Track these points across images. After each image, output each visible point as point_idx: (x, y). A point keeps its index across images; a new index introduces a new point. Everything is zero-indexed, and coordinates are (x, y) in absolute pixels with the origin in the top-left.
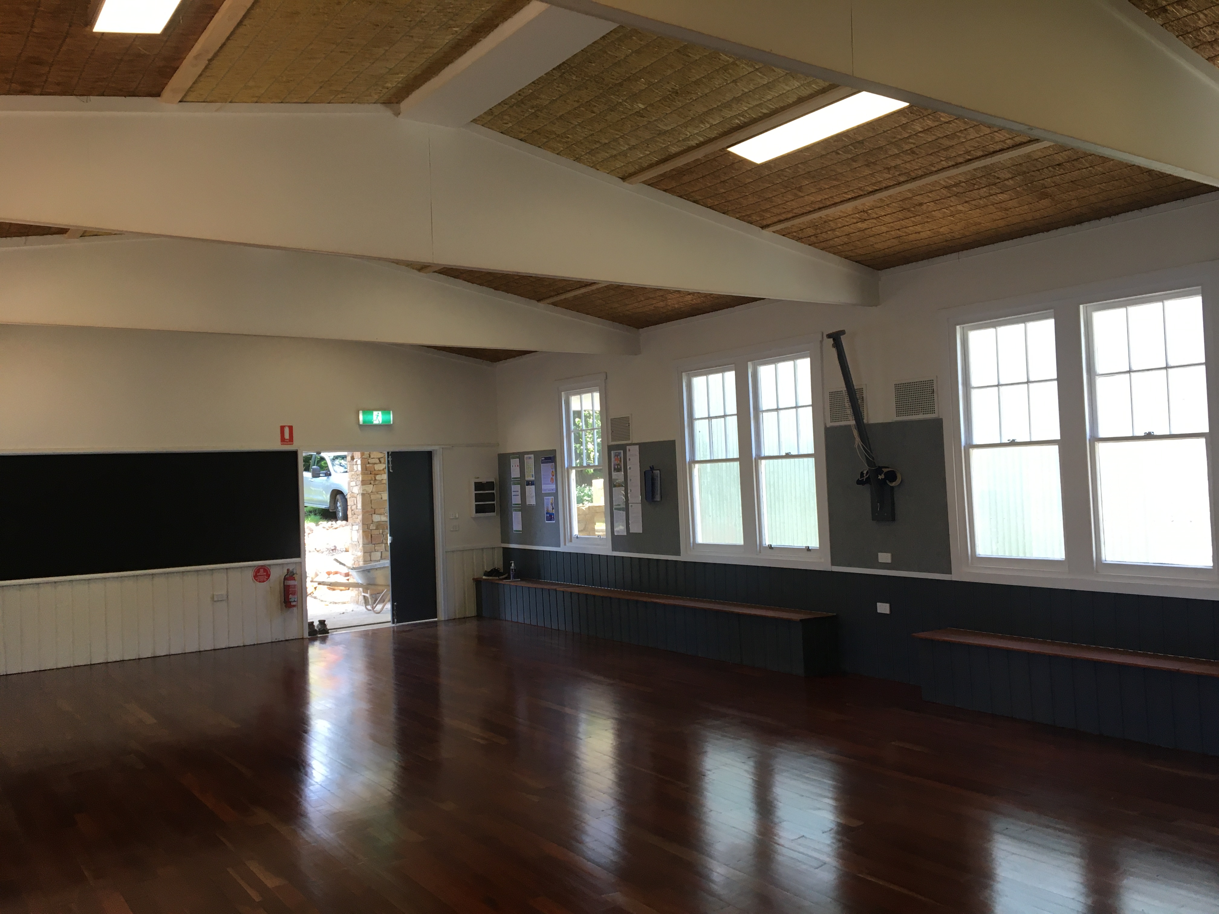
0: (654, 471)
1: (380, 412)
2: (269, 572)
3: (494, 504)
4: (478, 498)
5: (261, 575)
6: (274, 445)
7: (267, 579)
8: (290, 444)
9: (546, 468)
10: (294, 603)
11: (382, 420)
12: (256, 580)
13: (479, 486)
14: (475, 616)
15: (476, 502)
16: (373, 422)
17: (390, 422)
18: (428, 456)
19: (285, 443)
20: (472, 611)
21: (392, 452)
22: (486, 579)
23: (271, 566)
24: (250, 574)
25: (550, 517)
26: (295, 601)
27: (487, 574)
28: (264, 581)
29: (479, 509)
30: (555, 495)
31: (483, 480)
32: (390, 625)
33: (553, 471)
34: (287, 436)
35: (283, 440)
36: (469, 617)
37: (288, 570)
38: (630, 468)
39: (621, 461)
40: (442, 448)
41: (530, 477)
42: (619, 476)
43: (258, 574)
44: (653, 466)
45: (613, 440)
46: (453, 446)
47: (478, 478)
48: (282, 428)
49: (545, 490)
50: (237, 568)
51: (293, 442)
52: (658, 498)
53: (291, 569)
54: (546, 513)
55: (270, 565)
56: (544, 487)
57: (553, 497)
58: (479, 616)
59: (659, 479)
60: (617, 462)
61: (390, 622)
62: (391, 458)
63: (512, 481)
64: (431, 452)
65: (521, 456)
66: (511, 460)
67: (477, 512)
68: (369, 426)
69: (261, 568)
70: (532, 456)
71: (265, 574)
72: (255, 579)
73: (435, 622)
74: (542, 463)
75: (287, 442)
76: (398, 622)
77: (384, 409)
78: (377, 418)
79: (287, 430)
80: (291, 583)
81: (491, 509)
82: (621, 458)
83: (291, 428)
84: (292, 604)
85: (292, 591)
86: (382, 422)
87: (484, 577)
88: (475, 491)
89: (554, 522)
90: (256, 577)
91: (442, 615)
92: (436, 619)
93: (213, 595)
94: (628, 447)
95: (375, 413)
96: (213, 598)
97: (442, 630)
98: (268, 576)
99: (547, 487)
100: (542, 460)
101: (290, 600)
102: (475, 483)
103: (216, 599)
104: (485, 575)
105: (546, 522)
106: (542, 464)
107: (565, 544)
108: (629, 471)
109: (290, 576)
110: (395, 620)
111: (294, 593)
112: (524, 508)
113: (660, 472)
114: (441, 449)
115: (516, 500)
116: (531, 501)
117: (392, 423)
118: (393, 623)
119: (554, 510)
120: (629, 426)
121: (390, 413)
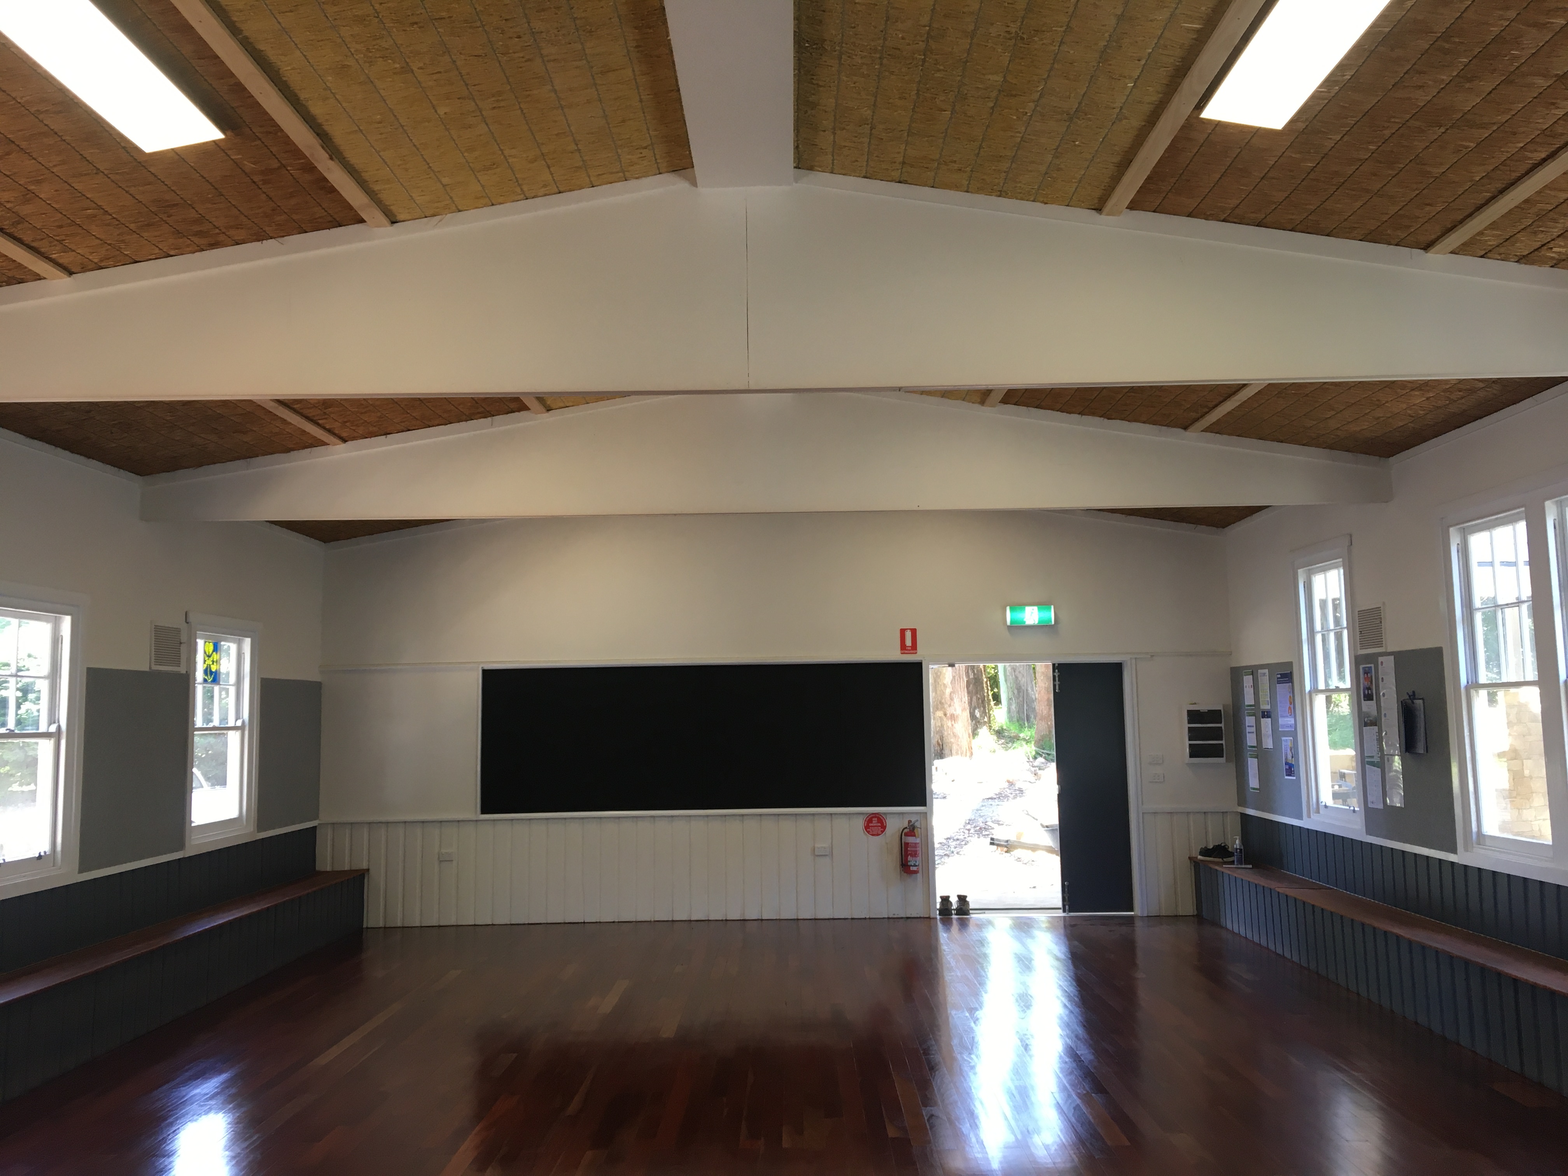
0: (1415, 701)
1: (1035, 608)
2: (884, 823)
3: (1222, 744)
4: (1193, 734)
5: (875, 825)
6: (893, 654)
7: (882, 832)
8: (913, 653)
9: (1282, 689)
10: (915, 869)
11: (1039, 618)
12: (868, 832)
13: (1194, 716)
14: (1193, 916)
15: (1189, 740)
16: (1025, 622)
17: (1051, 622)
18: (1116, 669)
19: (906, 652)
20: (1188, 907)
21: (1059, 664)
22: (1202, 861)
23: (888, 816)
24: (860, 823)
25: (1291, 770)
26: (916, 866)
27: (1205, 852)
28: (878, 835)
29: (1195, 752)
30: (1294, 734)
31: (1203, 707)
32: (1060, 913)
33: (1290, 697)
34: (909, 643)
35: (903, 647)
36: (1182, 916)
37: (910, 822)
38: (1384, 695)
39: (1371, 683)
40: (1136, 658)
41: (1266, 707)
42: (1369, 707)
43: (870, 825)
44: (1414, 692)
45: (1363, 647)
46: (1152, 656)
47: (1195, 704)
48: (903, 632)
49: (1283, 726)
50: (845, 814)
51: (916, 649)
52: (1421, 749)
53: (913, 820)
54: (1286, 764)
55: (885, 814)
56: (1281, 721)
57: (1292, 738)
58: (1199, 918)
59: (1422, 716)
60: (1367, 684)
61: (1060, 909)
62: (1058, 671)
63: (1247, 710)
64: (1121, 663)
65: (1253, 671)
66: (1245, 677)
67: (1191, 756)
68: (1018, 629)
69: (875, 817)
70: (1266, 671)
71: (879, 824)
72: (866, 830)
73: (1132, 917)
74: (1279, 683)
75: (910, 650)
76: (1070, 911)
77: (1041, 603)
78: (1032, 615)
79: (908, 635)
80: (910, 840)
81: (1216, 752)
82: (1372, 676)
83: (914, 632)
84: (912, 868)
85: (911, 851)
86: (1039, 622)
87: (1200, 857)
88: (1189, 723)
89: (1294, 778)
90: (867, 828)
91: (1139, 910)
92: (1133, 913)
93: (814, 847)
94: (1380, 659)
95: (1028, 609)
96: (814, 849)
97: (1141, 932)
98: (884, 827)
99: (1285, 721)
100: (1278, 678)
101: (909, 864)
102: (1189, 711)
103: (817, 853)
104: (1201, 853)
105: (1286, 777)
106: (1277, 685)
107: (1309, 816)
108: (1382, 699)
109: (911, 830)
110: (1067, 907)
111: (915, 854)
112: (1261, 753)
113: (1424, 703)
114: (1134, 661)
115: (1251, 740)
116: (1268, 743)
117: (1053, 623)
118: (1064, 911)
119: (1293, 759)
120: (1381, 622)
121: (1051, 608)
